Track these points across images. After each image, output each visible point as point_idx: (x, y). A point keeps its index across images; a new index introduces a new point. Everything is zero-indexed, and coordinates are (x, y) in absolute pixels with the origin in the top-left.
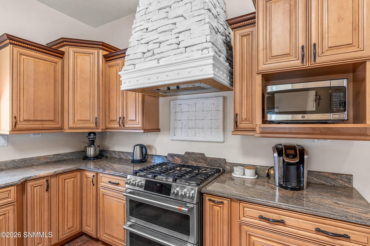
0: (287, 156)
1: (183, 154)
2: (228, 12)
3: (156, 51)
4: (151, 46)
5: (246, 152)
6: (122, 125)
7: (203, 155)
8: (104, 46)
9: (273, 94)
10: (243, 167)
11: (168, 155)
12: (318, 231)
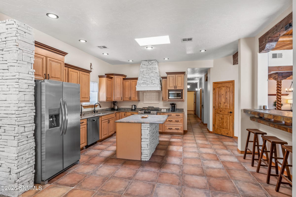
0: (172, 105)
1: (147, 107)
3: (146, 83)
4: (145, 81)
5: (164, 106)
6: (130, 99)
7: (153, 107)
8: (124, 76)
9: (170, 93)
10: (164, 109)
11: (143, 108)
12: (176, 115)
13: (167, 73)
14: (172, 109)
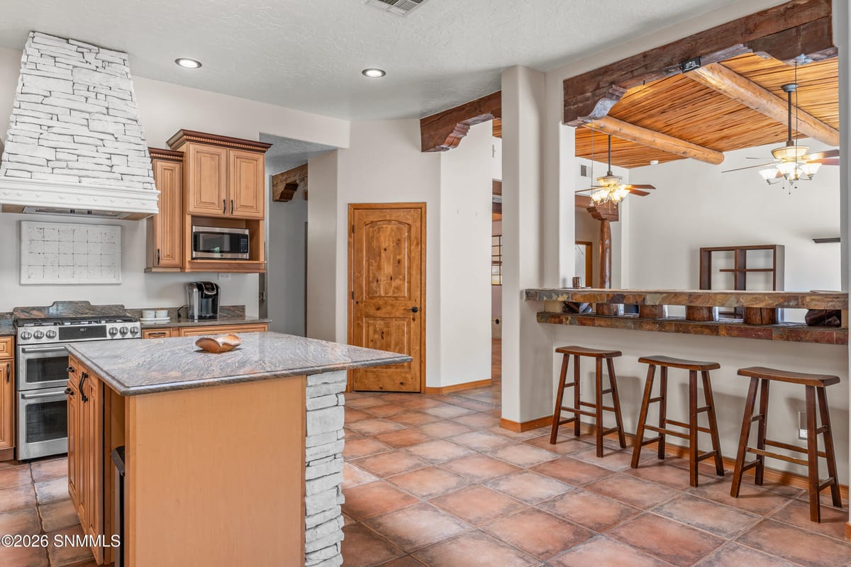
0: (208, 290)
1: (49, 305)
3: (71, 165)
4: (62, 155)
7: (87, 303)
10: (154, 309)
14: (202, 307)
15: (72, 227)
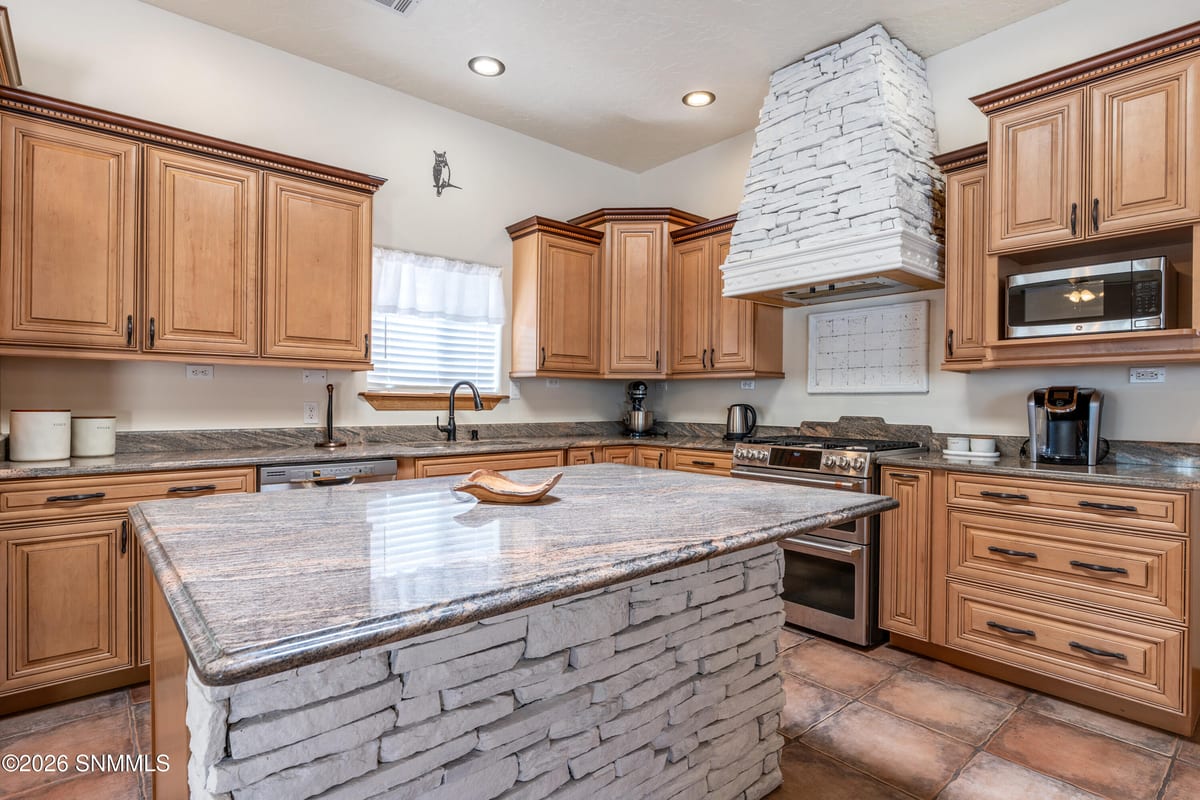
0: (1053, 403)
1: (837, 420)
2: (941, 129)
3: (792, 227)
4: (782, 218)
5: (977, 411)
6: (708, 365)
7: (880, 420)
8: (673, 215)
9: (1022, 291)
10: (969, 437)
11: (803, 424)
12: (1085, 506)
13: (981, 101)
14: (1052, 438)
15: (864, 312)
